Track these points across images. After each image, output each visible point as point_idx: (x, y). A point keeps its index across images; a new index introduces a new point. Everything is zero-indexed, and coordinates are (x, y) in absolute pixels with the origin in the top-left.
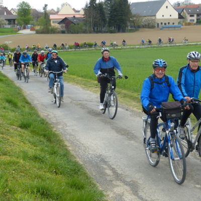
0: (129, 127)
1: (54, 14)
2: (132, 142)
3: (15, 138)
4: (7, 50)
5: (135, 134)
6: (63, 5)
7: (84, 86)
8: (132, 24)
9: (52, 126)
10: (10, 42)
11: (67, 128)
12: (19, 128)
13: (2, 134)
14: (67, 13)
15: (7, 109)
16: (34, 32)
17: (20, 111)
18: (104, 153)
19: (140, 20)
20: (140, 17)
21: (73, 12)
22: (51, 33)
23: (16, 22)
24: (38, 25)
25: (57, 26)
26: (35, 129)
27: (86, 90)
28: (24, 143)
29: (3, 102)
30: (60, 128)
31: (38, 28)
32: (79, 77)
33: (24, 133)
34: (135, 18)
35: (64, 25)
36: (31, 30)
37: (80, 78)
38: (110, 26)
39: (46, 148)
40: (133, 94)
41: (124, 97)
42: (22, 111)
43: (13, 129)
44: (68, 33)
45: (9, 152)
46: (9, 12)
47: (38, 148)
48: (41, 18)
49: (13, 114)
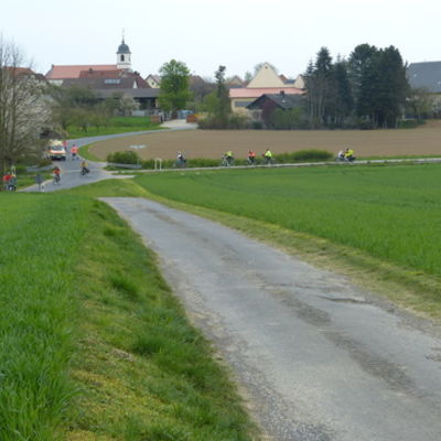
0: (392, 355)
1: (240, 87)
2: (400, 394)
3: (118, 380)
4: (135, 163)
5: (407, 374)
6: (259, 68)
7: (294, 251)
8: (411, 110)
9: (212, 346)
10: (141, 147)
11: (248, 353)
12: (131, 355)
13: (88, 370)
14: (267, 84)
15: (112, 304)
16: (195, 126)
17: (141, 309)
18: (329, 420)
19: (428, 103)
20: (428, 94)
21: (280, 84)
22: (232, 128)
23: (157, 105)
24: (205, 111)
25: (244, 112)
26: (168, 357)
27: (299, 259)
28: (139, 394)
29: (106, 288)
30: (230, 353)
31: (202, 116)
32: (286, 227)
33: (141, 367)
34: (416, 98)
35: (260, 111)
36: (188, 121)
37: (287, 231)
38: (360, 114)
39: (188, 409)
40: (406, 272)
41: (385, 279)
42: (146, 310)
43: (116, 355)
44: (268, 128)
45: (95, 422)
46: (142, 83)
47: (170, 407)
48: (211, 95)
49: (124, 316)
